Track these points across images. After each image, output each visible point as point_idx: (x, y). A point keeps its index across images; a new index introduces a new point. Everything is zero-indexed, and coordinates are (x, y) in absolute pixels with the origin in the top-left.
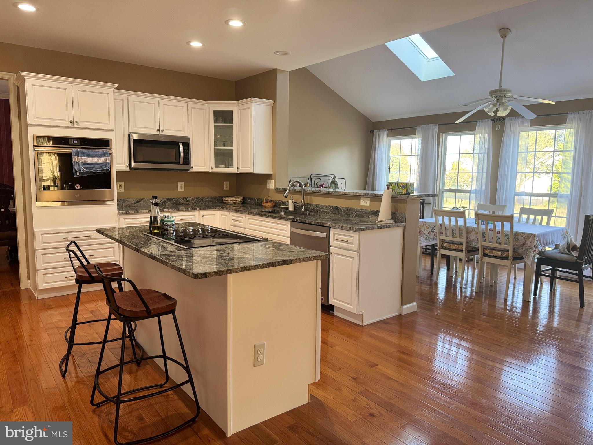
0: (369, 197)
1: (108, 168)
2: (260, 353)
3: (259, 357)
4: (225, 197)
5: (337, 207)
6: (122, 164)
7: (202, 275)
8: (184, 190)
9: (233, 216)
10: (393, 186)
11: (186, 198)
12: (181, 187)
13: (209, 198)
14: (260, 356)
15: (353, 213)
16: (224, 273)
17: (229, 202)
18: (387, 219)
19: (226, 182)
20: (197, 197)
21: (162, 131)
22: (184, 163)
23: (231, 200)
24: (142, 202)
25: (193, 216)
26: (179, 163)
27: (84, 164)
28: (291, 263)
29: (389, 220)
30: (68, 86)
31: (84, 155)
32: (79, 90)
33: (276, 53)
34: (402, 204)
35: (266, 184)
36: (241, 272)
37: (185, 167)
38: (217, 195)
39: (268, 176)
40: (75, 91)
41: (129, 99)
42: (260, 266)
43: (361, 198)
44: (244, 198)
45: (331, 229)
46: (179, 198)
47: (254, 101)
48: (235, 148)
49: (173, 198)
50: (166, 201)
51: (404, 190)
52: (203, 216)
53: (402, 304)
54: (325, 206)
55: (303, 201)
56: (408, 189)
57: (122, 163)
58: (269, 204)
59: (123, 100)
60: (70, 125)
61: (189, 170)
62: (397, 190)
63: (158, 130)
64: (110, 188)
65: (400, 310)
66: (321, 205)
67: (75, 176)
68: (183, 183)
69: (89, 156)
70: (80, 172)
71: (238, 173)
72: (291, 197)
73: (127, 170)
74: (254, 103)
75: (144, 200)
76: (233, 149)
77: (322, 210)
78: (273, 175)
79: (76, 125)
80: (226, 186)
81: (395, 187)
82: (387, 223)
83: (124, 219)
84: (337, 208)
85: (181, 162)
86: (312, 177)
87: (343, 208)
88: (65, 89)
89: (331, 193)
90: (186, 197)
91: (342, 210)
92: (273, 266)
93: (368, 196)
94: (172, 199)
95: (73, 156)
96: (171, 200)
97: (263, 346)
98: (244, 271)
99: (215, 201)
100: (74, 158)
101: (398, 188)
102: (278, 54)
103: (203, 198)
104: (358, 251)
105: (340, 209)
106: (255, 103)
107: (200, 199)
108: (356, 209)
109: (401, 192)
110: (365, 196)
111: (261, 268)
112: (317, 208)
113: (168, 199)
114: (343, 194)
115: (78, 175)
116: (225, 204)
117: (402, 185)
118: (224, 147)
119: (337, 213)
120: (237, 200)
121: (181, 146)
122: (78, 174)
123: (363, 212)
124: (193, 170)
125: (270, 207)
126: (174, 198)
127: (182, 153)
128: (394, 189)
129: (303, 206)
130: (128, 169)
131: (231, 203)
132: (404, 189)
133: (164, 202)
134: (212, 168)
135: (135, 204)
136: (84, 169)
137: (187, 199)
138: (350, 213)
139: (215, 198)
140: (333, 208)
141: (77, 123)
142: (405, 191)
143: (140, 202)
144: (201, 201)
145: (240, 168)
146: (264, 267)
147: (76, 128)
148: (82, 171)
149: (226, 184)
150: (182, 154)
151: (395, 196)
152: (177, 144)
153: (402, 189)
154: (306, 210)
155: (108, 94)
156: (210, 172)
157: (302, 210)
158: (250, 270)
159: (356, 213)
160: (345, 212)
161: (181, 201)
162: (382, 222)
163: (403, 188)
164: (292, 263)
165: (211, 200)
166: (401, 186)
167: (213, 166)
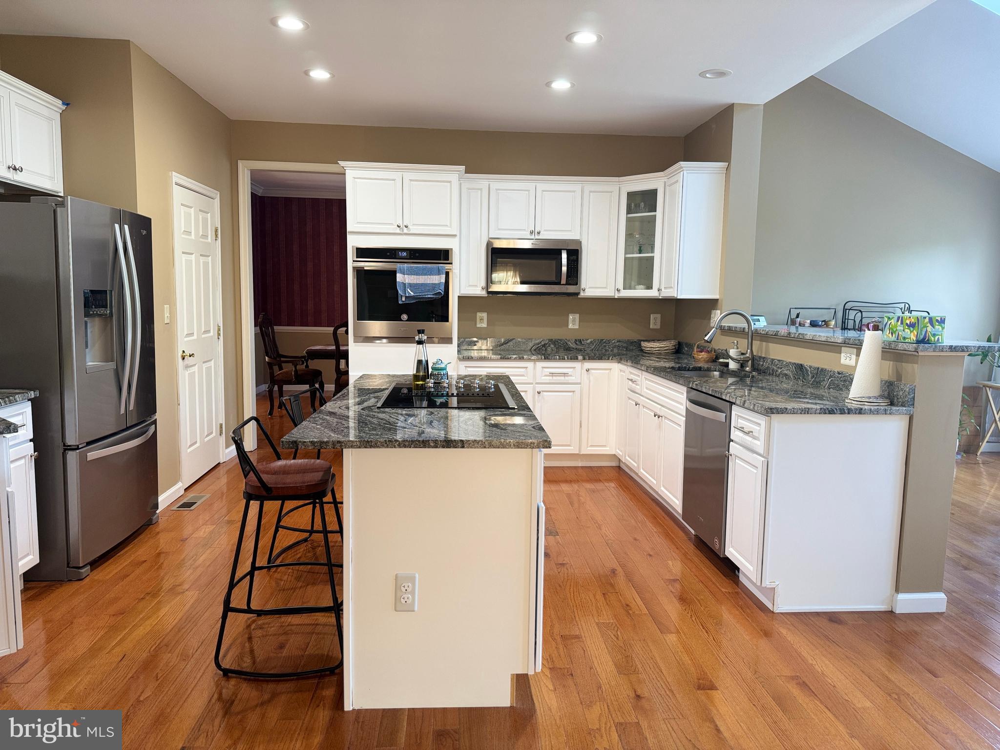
0: (855, 348)
1: (440, 291)
2: (406, 590)
3: (403, 597)
4: (644, 341)
5: (801, 365)
6: (476, 286)
7: (290, 443)
8: (578, 327)
9: (631, 373)
10: (893, 324)
11: (580, 341)
12: (574, 322)
13: (620, 341)
14: (406, 596)
15: (826, 379)
16: (328, 446)
17: (648, 349)
18: (867, 395)
19: (656, 315)
20: (600, 339)
21: (539, 233)
22: (567, 284)
23: (652, 346)
24: (511, 343)
25: (571, 370)
26: (559, 283)
27: (411, 286)
28: (463, 447)
29: (870, 398)
30: (397, 175)
31: (411, 272)
32: (411, 180)
33: (702, 75)
34: (910, 365)
35: (710, 319)
36: (360, 447)
37: (571, 289)
38: (634, 336)
39: (712, 304)
40: (406, 182)
41: (491, 186)
42: (398, 443)
43: (843, 348)
44: (680, 344)
45: (734, 407)
46: (569, 341)
47: (685, 167)
48: (657, 255)
49: (558, 339)
50: (547, 344)
51: (912, 334)
52: (588, 370)
53: (897, 590)
54: (785, 363)
55: (749, 350)
56: (921, 331)
57: (476, 284)
58: (703, 355)
59: (481, 190)
60: (398, 231)
61: (578, 294)
62: (900, 333)
63: (531, 233)
64: (447, 321)
65: (892, 600)
66: (779, 361)
67: (400, 302)
68: (577, 316)
69: (417, 274)
70: (406, 297)
71: (660, 298)
72: (734, 343)
73: (483, 295)
74: (685, 172)
75: (514, 340)
76: (654, 256)
77: (779, 371)
78: (719, 301)
79: (405, 230)
80: (655, 322)
81: (896, 326)
82: (861, 403)
83: (466, 367)
84: (800, 367)
85: (563, 281)
86: (848, 306)
87: (810, 367)
88: (394, 180)
89: (793, 336)
90: (579, 338)
91: (809, 373)
92: (425, 447)
93: (848, 344)
94: (558, 342)
95: (398, 275)
96: (556, 343)
97: (412, 579)
98: (366, 447)
99: (631, 348)
100: (400, 277)
101: (902, 328)
102: (707, 75)
103: (609, 341)
104: (766, 455)
105: (807, 370)
106: (688, 172)
107: (604, 342)
108: (831, 371)
109: (907, 338)
110: (844, 343)
111: (400, 446)
112: (773, 367)
113: (551, 340)
114: (811, 340)
115: (403, 301)
116: (646, 353)
117: (910, 322)
118: (640, 253)
119: (801, 378)
120: (663, 346)
121: (564, 256)
122: (404, 299)
123: (841, 377)
124: (586, 294)
125: (704, 360)
126: (561, 340)
127: (565, 266)
128: (895, 330)
129: (749, 361)
130: (484, 293)
131: (651, 352)
132: (913, 331)
133: (544, 345)
134: (618, 290)
135: (500, 346)
136: (412, 293)
137: (582, 342)
138: (822, 379)
139: (632, 343)
140: (795, 368)
141: (406, 227)
142: (914, 334)
143: (509, 344)
144: (605, 346)
145: (663, 290)
146: (405, 446)
147: (406, 234)
148: (407, 295)
149: (655, 319)
150: (564, 269)
151: (893, 346)
152: (558, 252)
153: (909, 331)
154: (754, 368)
155: (450, 182)
156: (616, 297)
157: (748, 368)
158: (378, 447)
159: (830, 380)
160: (813, 376)
161: (571, 345)
162: (853, 402)
163: (912, 329)
164: (466, 446)
165: (625, 345)
166: (907, 324)
167: (621, 287)
